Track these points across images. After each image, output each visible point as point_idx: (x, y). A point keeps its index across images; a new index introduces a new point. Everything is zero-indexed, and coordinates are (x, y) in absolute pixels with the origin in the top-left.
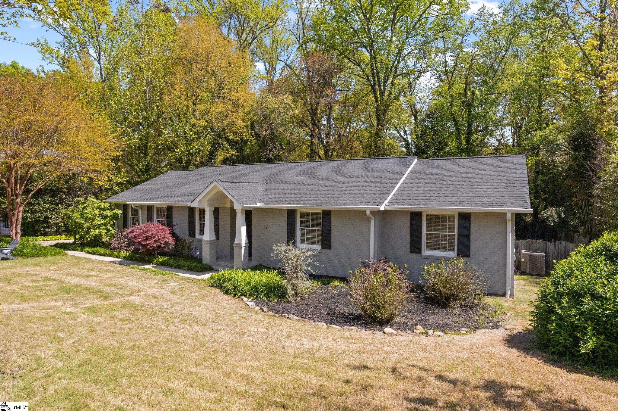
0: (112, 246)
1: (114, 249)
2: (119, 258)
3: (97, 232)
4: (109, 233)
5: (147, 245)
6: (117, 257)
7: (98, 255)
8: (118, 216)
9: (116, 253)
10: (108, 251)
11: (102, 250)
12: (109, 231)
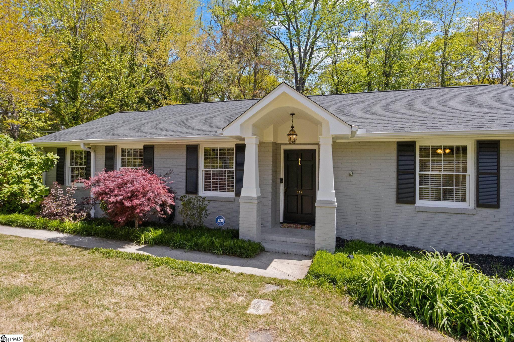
0: (46, 211)
1: (50, 215)
2: (63, 231)
3: (15, 188)
4: (37, 190)
5: (133, 208)
6: (57, 230)
7: (17, 226)
8: (52, 162)
9: (54, 223)
10: (39, 220)
11: (27, 218)
12: (36, 186)
